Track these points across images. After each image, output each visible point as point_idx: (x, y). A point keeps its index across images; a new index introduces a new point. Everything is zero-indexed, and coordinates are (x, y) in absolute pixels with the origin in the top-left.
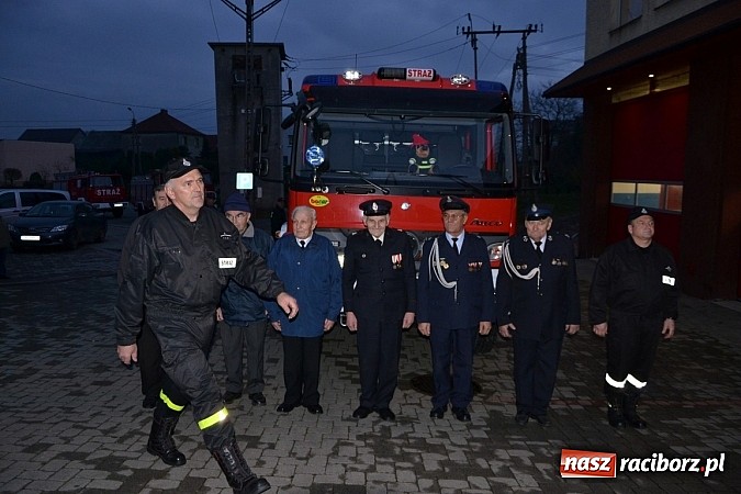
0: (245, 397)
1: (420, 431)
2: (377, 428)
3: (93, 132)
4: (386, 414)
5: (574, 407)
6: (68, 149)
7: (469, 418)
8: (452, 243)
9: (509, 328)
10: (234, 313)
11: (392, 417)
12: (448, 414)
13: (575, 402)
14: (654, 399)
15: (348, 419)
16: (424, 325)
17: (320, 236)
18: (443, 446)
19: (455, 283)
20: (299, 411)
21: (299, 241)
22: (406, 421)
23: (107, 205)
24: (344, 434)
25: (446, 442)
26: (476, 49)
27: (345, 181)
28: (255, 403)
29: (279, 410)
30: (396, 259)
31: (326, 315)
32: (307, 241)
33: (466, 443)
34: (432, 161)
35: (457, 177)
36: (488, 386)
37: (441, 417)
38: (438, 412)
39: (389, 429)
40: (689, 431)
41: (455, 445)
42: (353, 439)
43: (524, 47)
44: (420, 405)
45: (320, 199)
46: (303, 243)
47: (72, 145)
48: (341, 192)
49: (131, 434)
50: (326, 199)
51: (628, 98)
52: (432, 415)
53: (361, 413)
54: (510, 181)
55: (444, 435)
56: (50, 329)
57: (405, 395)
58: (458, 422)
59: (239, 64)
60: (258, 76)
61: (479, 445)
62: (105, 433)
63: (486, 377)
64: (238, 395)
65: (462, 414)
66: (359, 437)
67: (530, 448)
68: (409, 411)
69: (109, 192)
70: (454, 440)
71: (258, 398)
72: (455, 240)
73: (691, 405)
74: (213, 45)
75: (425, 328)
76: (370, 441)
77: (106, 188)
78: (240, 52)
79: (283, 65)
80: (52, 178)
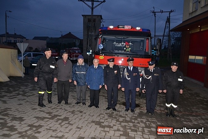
0: (81, 103)
1: (121, 114)
2: (111, 112)
3: (51, 38)
4: (114, 109)
5: (162, 112)
6: (45, 42)
7: (134, 112)
8: (130, 69)
9: (144, 91)
10: (79, 83)
11: (116, 110)
12: (130, 111)
13: (163, 111)
14: (185, 112)
15: (105, 110)
16: (123, 88)
17: (99, 66)
18: (125, 117)
19: (130, 78)
20: (93, 107)
21: (95, 67)
22: (118, 111)
23: (54, 57)
24: (102, 112)
25: (126, 116)
26: (155, 17)
27: (108, 53)
28: (83, 105)
29: (89, 106)
30: (115, 72)
31: (100, 84)
32: (97, 67)
33: (131, 117)
34: (130, 49)
35: (136, 53)
36: (142, 106)
37: (127, 111)
38: (127, 110)
39: (114, 112)
40: (190, 119)
41: (128, 117)
42: (104, 113)
43: (170, 16)
44: (123, 108)
45: (102, 57)
46: (96, 67)
47: (46, 41)
48: (107, 56)
49: (54, 108)
50: (103, 57)
51: (194, 32)
52: (125, 110)
53: (108, 108)
54: (150, 54)
55: (127, 115)
56: (38, 86)
57: (120, 106)
58: (131, 113)
59: (89, 20)
60: (94, 24)
61: (134, 117)
62: (49, 107)
63: (142, 104)
64: (80, 103)
65: (133, 111)
66: (106, 113)
67: (146, 119)
68: (120, 109)
69: (54, 54)
70: (128, 116)
71: (84, 104)
72: (130, 68)
73: (195, 114)
74: (83, 15)
75: (123, 89)
76: (108, 114)
77: (54, 53)
78: (89, 17)
79: (101, 21)
80: (40, 50)
